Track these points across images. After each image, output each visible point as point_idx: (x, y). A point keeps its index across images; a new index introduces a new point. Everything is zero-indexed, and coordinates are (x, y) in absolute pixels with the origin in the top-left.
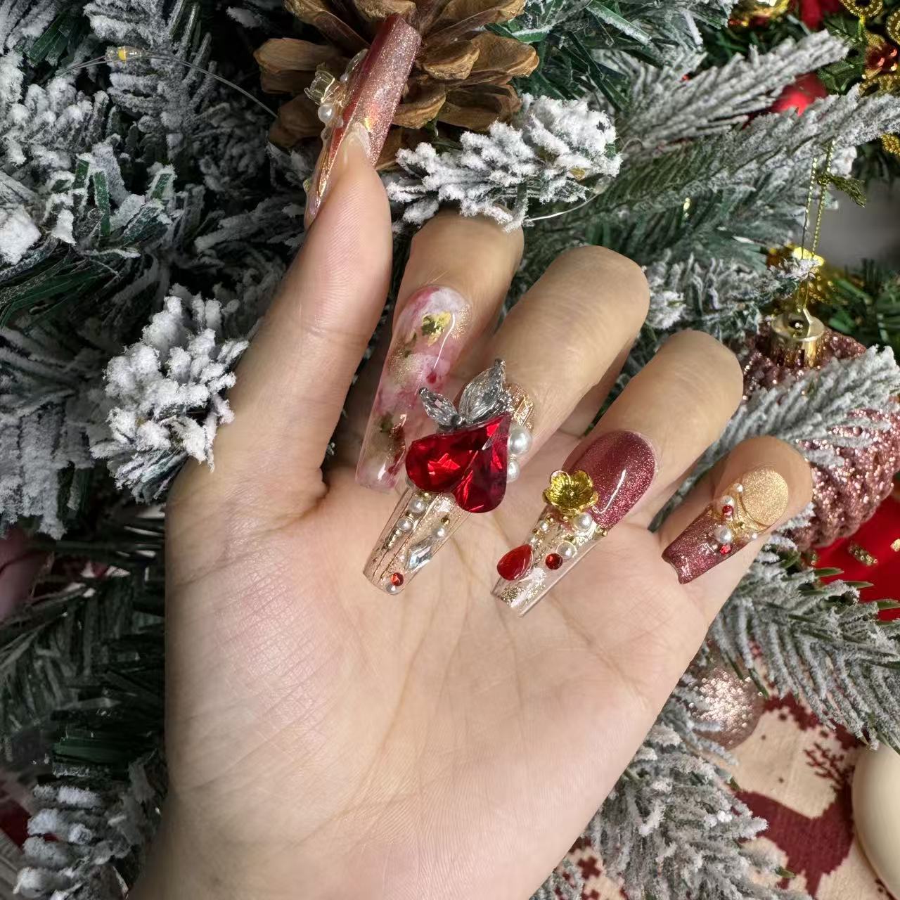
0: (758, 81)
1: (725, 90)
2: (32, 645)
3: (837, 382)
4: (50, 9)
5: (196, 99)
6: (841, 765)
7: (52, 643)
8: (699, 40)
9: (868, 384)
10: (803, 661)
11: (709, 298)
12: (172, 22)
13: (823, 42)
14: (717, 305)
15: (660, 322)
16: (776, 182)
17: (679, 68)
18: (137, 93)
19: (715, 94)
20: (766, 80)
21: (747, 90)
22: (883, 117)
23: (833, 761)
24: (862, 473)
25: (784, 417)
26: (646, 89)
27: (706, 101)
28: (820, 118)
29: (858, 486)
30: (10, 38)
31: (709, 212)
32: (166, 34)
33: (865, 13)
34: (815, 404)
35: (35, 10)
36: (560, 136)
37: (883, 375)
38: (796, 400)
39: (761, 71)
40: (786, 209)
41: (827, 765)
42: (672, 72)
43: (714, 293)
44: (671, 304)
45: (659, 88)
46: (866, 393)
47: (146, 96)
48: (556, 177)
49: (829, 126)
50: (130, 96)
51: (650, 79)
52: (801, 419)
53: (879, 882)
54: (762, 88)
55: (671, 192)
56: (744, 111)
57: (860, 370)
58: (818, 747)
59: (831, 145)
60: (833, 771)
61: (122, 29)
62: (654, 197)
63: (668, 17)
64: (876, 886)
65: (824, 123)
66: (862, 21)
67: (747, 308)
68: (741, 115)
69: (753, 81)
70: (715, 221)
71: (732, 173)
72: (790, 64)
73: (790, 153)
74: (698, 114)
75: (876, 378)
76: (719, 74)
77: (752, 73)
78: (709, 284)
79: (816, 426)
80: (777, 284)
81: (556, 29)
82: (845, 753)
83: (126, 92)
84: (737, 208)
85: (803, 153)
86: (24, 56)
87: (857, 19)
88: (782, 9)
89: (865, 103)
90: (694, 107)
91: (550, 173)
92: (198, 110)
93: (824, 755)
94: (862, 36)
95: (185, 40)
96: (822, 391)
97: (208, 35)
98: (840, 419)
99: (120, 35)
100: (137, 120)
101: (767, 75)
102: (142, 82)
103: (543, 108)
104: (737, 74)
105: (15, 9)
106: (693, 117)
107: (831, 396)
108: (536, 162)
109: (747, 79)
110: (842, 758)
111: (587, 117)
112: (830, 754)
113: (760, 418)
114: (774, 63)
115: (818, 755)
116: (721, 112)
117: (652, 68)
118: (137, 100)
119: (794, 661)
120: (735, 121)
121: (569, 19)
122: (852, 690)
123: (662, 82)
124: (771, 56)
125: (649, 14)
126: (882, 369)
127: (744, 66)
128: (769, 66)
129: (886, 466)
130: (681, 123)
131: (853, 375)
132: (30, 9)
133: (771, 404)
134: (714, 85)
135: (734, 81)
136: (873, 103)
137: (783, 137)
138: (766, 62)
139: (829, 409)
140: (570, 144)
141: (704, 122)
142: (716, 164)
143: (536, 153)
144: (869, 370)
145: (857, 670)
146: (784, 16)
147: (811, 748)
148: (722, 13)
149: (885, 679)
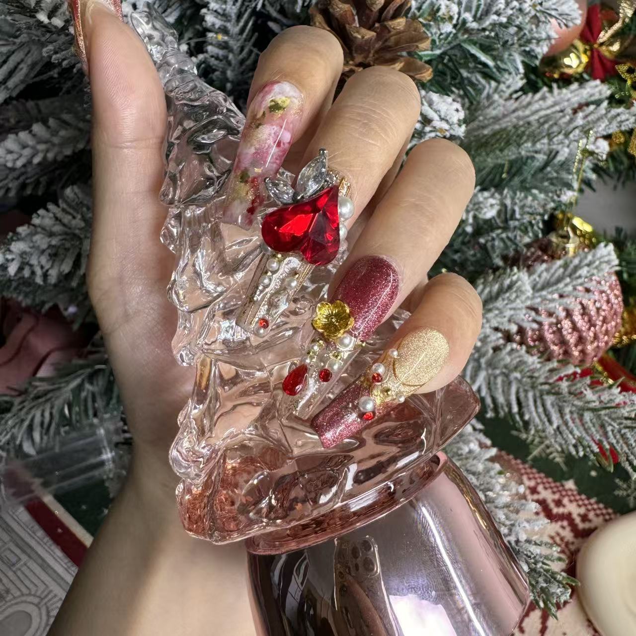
0: (555, 104)
1: (536, 106)
2: (83, 381)
3: (581, 261)
4: (177, 10)
5: (244, 67)
6: (572, 548)
7: (95, 383)
8: (522, 70)
9: (597, 263)
10: (545, 410)
11: (514, 212)
12: (241, 24)
13: (596, 86)
14: (518, 216)
15: (485, 213)
16: (560, 158)
17: (508, 87)
18: (217, 58)
19: (530, 107)
20: (560, 104)
21: (548, 108)
22: (619, 119)
23: (567, 544)
24: (595, 326)
25: (549, 280)
26: (489, 97)
27: (524, 111)
28: (586, 117)
29: (591, 334)
31: (519, 172)
32: (237, 29)
33: (631, 78)
34: (568, 272)
35: (169, 10)
36: (436, 111)
37: (606, 259)
38: (556, 271)
39: (558, 98)
40: (564, 175)
41: (563, 546)
42: (504, 89)
43: (517, 209)
44: (492, 206)
45: (496, 97)
46: (596, 268)
47: (221, 60)
48: (431, 131)
49: (588, 122)
50: (213, 59)
51: (491, 91)
52: (559, 280)
53: (589, 621)
54: (557, 108)
55: (498, 152)
57: (594, 256)
58: (558, 534)
59: (589, 133)
60: (566, 551)
61: (218, 23)
62: (488, 155)
63: (506, 56)
64: (586, 623)
65: (586, 120)
66: (629, 83)
67: (535, 219)
69: (553, 104)
70: (522, 178)
71: (534, 143)
72: (575, 96)
73: (567, 135)
74: (518, 118)
75: (602, 260)
76: (533, 97)
77: (552, 99)
78: (514, 203)
79: (566, 285)
80: (552, 205)
81: (444, 53)
82: (575, 540)
83: (212, 56)
84: (535, 173)
85: (574, 136)
87: (625, 81)
88: (580, 70)
89: (609, 111)
90: (516, 114)
91: (428, 129)
92: (242, 73)
93: (562, 539)
94: (629, 92)
95: (244, 35)
96: (572, 266)
97: (256, 34)
98: (580, 281)
99: (217, 26)
100: (213, 73)
101: (561, 101)
102: (221, 53)
103: (429, 98)
104: (543, 98)
107: (577, 268)
108: (422, 123)
109: (549, 102)
110: (573, 543)
111: (451, 104)
112: (566, 540)
113: (535, 280)
114: (566, 95)
115: (558, 539)
116: (531, 119)
117: (493, 84)
118: (216, 62)
119: (541, 410)
121: (452, 48)
122: (571, 424)
123: (499, 93)
124: (564, 91)
125: (495, 53)
126: (606, 256)
127: (548, 95)
128: (563, 96)
129: (609, 325)
130: (508, 122)
131: (590, 257)
133: (542, 272)
134: (529, 104)
135: (541, 102)
136: (614, 111)
137: (564, 126)
138: (561, 94)
139: (574, 276)
140: (440, 116)
142: (525, 138)
143: (422, 118)
144: (598, 255)
145: (575, 416)
146: (581, 74)
147: (553, 534)
148: (536, 57)
149: (591, 420)
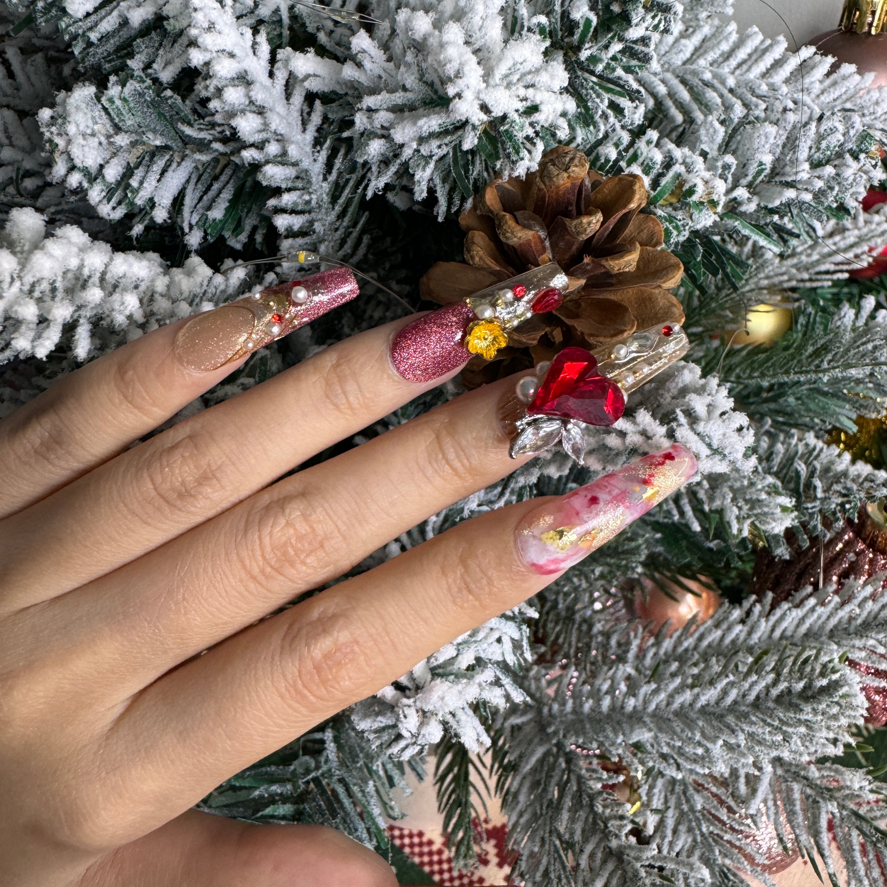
0: (861, 240)
1: (827, 246)
11: (812, 487)
14: (820, 494)
20: (869, 240)
21: (850, 248)
25: (877, 614)
27: (809, 256)
30: (194, 215)
32: (332, 216)
35: (217, 185)
39: (865, 230)
43: (817, 482)
54: (865, 247)
56: (845, 267)
68: (842, 271)
69: (857, 240)
74: (799, 267)
77: (856, 232)
78: (813, 472)
86: (205, 232)
101: (870, 235)
104: (840, 230)
105: (199, 186)
106: (794, 271)
109: (851, 237)
114: (878, 224)
116: (823, 268)
120: (836, 277)
124: (875, 217)
128: (873, 226)
132: (211, 185)
135: (837, 238)
138: (871, 222)
141: (806, 276)
